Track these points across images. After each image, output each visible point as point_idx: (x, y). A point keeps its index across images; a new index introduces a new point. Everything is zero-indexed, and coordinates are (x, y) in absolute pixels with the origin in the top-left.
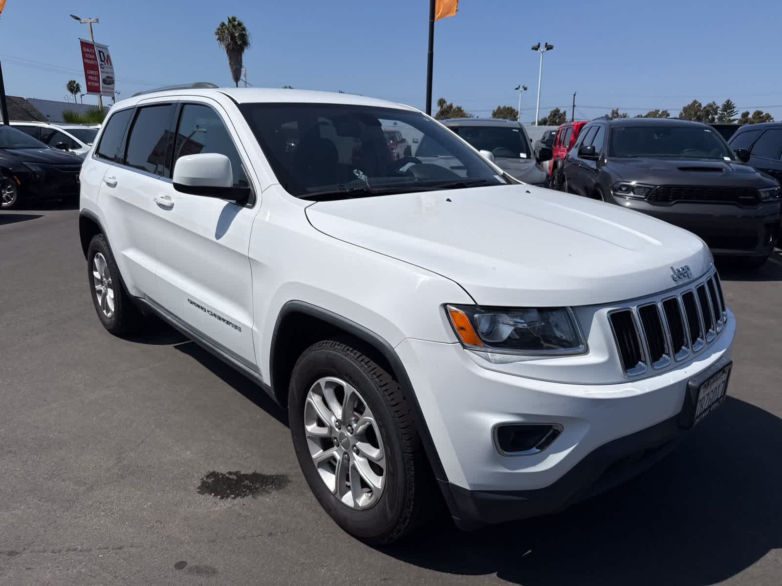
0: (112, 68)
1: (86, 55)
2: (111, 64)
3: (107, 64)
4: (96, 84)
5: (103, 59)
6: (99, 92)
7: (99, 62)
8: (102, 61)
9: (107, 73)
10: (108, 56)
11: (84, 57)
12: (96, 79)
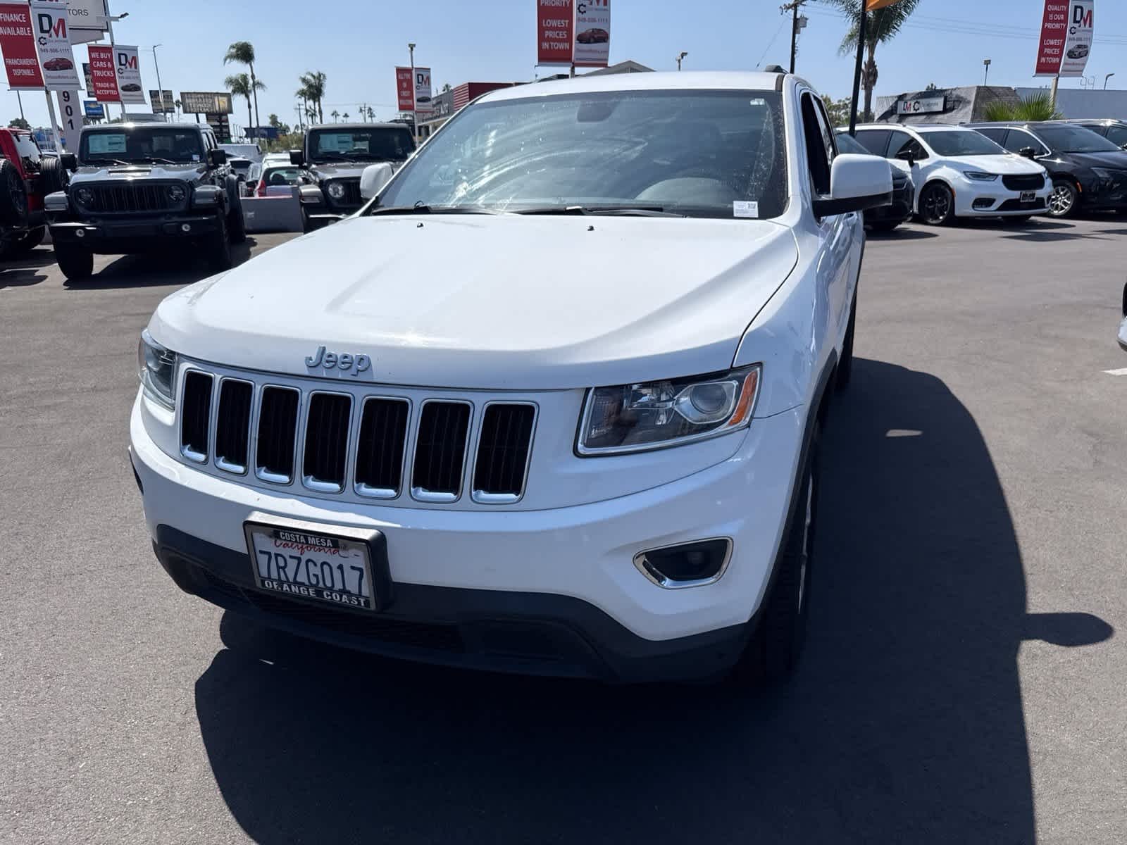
0: (1091, 31)
1: (1051, 16)
2: (1090, 26)
3: (1083, 25)
4: (1055, 60)
5: (1078, 19)
6: (1057, 71)
7: (1070, 24)
8: (1075, 21)
9: (1079, 39)
10: (1090, 13)
11: (1046, 19)
12: (1057, 51)
